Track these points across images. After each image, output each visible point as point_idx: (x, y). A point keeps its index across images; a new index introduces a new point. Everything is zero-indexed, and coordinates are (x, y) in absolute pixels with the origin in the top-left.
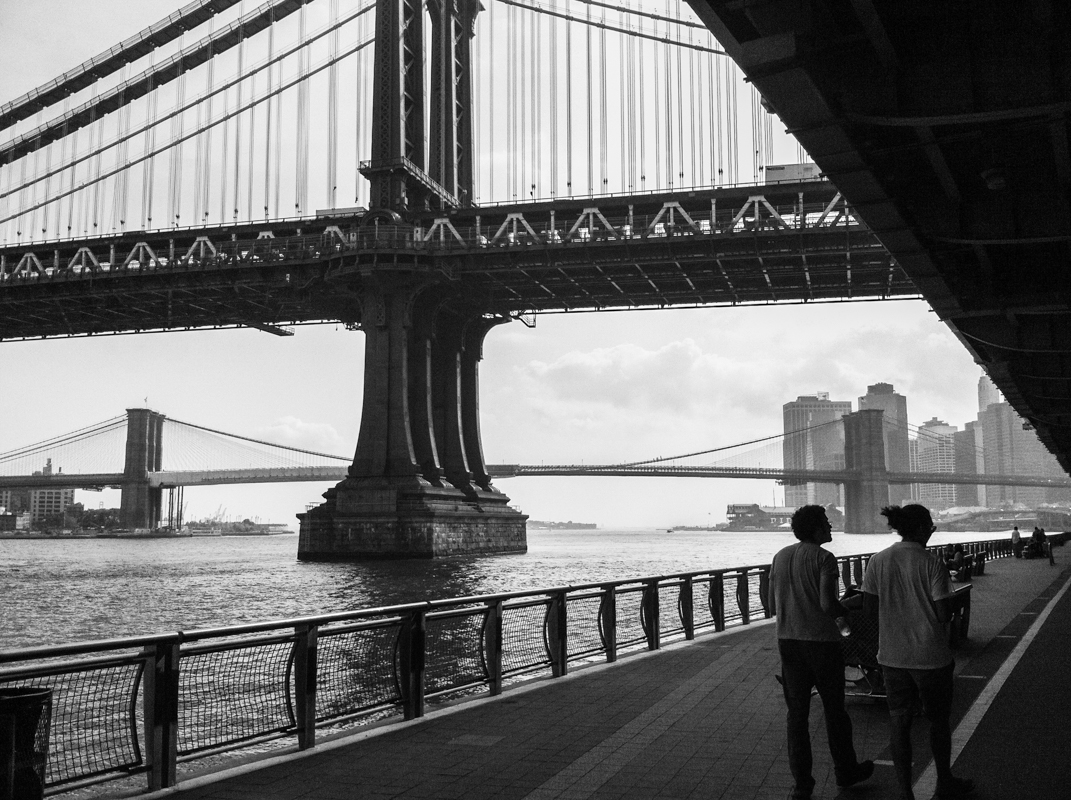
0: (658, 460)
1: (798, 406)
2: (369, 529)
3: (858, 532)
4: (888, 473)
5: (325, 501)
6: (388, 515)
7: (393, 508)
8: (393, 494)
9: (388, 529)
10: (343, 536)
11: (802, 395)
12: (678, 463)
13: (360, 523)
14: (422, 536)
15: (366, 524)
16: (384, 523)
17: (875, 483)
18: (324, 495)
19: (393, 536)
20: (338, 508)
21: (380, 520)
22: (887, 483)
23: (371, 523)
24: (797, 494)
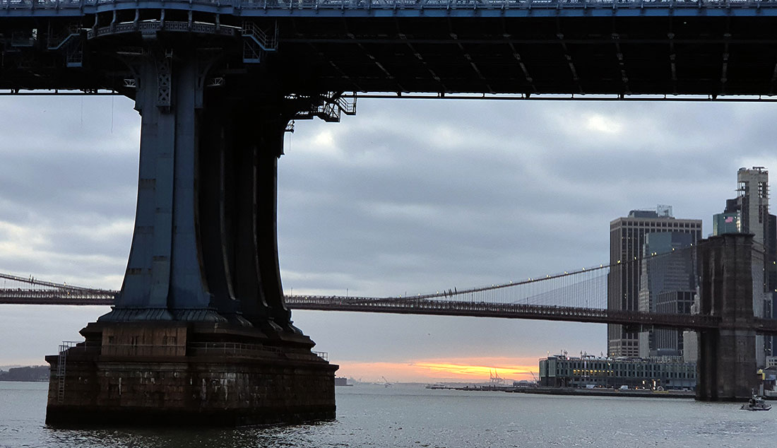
0: (451, 294)
1: (630, 224)
2: (147, 377)
3: (715, 399)
4: (756, 320)
5: (83, 339)
6: (174, 361)
7: (182, 353)
8: (182, 334)
9: (175, 379)
10: (110, 386)
11: (637, 209)
12: (477, 298)
13: (135, 370)
14: (221, 390)
15: (143, 372)
16: (169, 371)
17: (738, 333)
18: (83, 332)
19: (181, 389)
20: (104, 352)
21: (162, 368)
22: (754, 333)
23: (149, 371)
24: (624, 344)
